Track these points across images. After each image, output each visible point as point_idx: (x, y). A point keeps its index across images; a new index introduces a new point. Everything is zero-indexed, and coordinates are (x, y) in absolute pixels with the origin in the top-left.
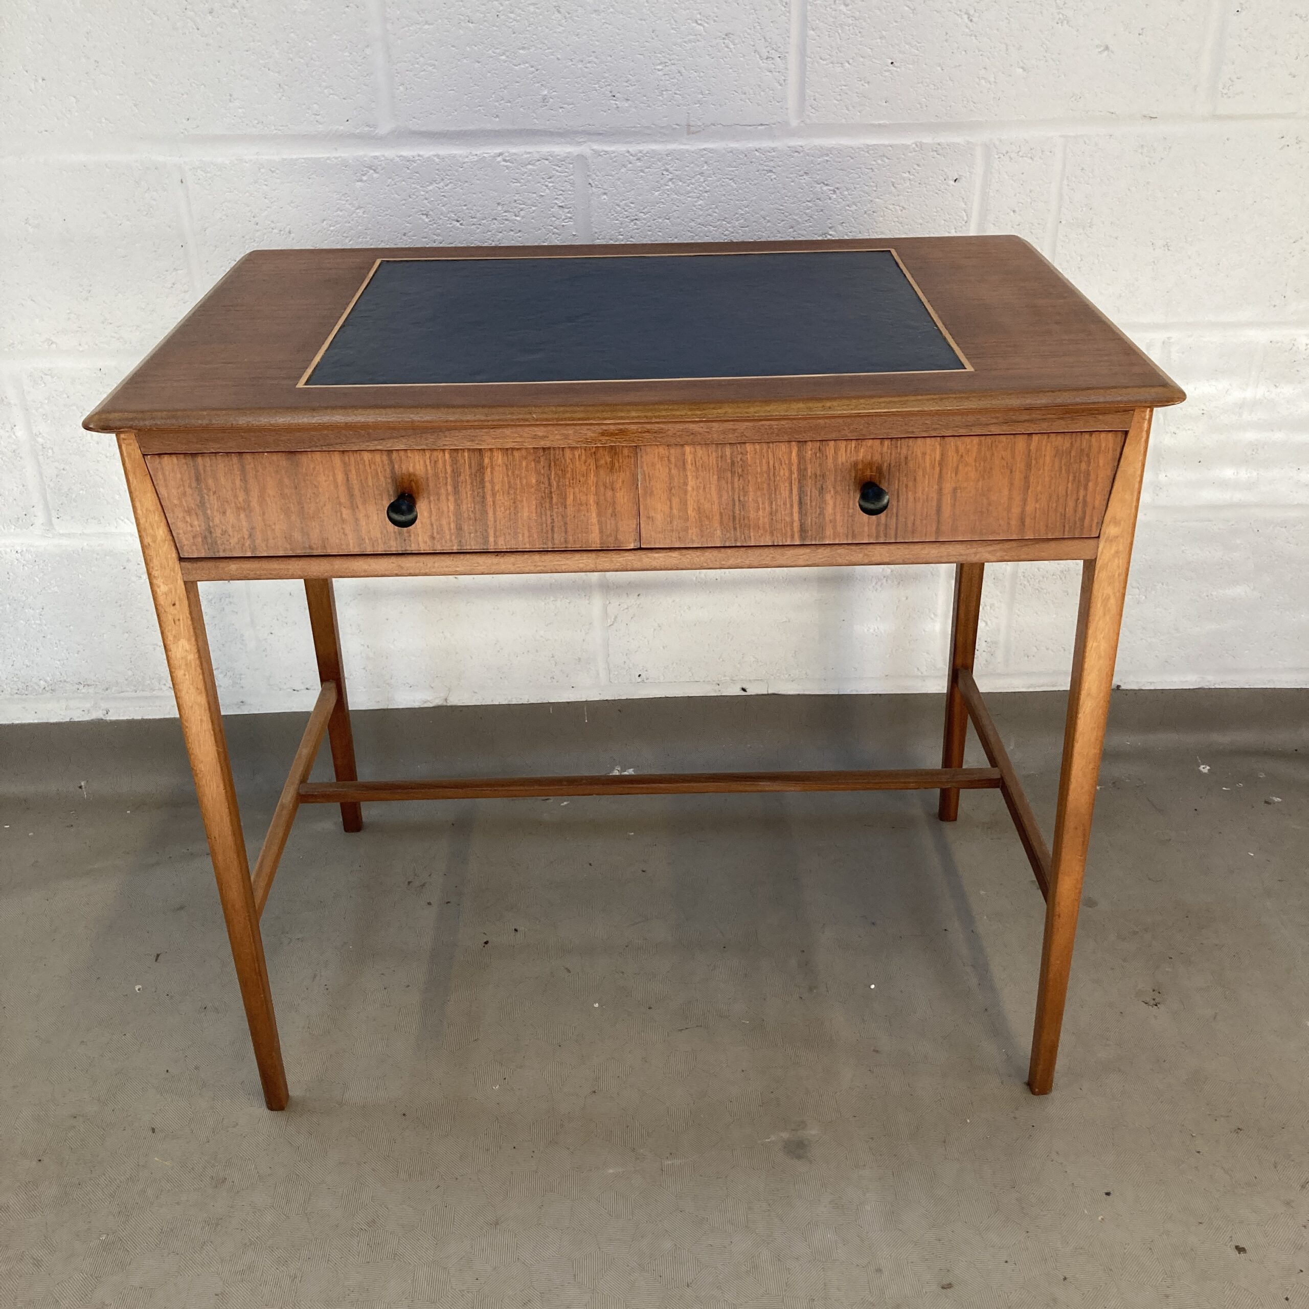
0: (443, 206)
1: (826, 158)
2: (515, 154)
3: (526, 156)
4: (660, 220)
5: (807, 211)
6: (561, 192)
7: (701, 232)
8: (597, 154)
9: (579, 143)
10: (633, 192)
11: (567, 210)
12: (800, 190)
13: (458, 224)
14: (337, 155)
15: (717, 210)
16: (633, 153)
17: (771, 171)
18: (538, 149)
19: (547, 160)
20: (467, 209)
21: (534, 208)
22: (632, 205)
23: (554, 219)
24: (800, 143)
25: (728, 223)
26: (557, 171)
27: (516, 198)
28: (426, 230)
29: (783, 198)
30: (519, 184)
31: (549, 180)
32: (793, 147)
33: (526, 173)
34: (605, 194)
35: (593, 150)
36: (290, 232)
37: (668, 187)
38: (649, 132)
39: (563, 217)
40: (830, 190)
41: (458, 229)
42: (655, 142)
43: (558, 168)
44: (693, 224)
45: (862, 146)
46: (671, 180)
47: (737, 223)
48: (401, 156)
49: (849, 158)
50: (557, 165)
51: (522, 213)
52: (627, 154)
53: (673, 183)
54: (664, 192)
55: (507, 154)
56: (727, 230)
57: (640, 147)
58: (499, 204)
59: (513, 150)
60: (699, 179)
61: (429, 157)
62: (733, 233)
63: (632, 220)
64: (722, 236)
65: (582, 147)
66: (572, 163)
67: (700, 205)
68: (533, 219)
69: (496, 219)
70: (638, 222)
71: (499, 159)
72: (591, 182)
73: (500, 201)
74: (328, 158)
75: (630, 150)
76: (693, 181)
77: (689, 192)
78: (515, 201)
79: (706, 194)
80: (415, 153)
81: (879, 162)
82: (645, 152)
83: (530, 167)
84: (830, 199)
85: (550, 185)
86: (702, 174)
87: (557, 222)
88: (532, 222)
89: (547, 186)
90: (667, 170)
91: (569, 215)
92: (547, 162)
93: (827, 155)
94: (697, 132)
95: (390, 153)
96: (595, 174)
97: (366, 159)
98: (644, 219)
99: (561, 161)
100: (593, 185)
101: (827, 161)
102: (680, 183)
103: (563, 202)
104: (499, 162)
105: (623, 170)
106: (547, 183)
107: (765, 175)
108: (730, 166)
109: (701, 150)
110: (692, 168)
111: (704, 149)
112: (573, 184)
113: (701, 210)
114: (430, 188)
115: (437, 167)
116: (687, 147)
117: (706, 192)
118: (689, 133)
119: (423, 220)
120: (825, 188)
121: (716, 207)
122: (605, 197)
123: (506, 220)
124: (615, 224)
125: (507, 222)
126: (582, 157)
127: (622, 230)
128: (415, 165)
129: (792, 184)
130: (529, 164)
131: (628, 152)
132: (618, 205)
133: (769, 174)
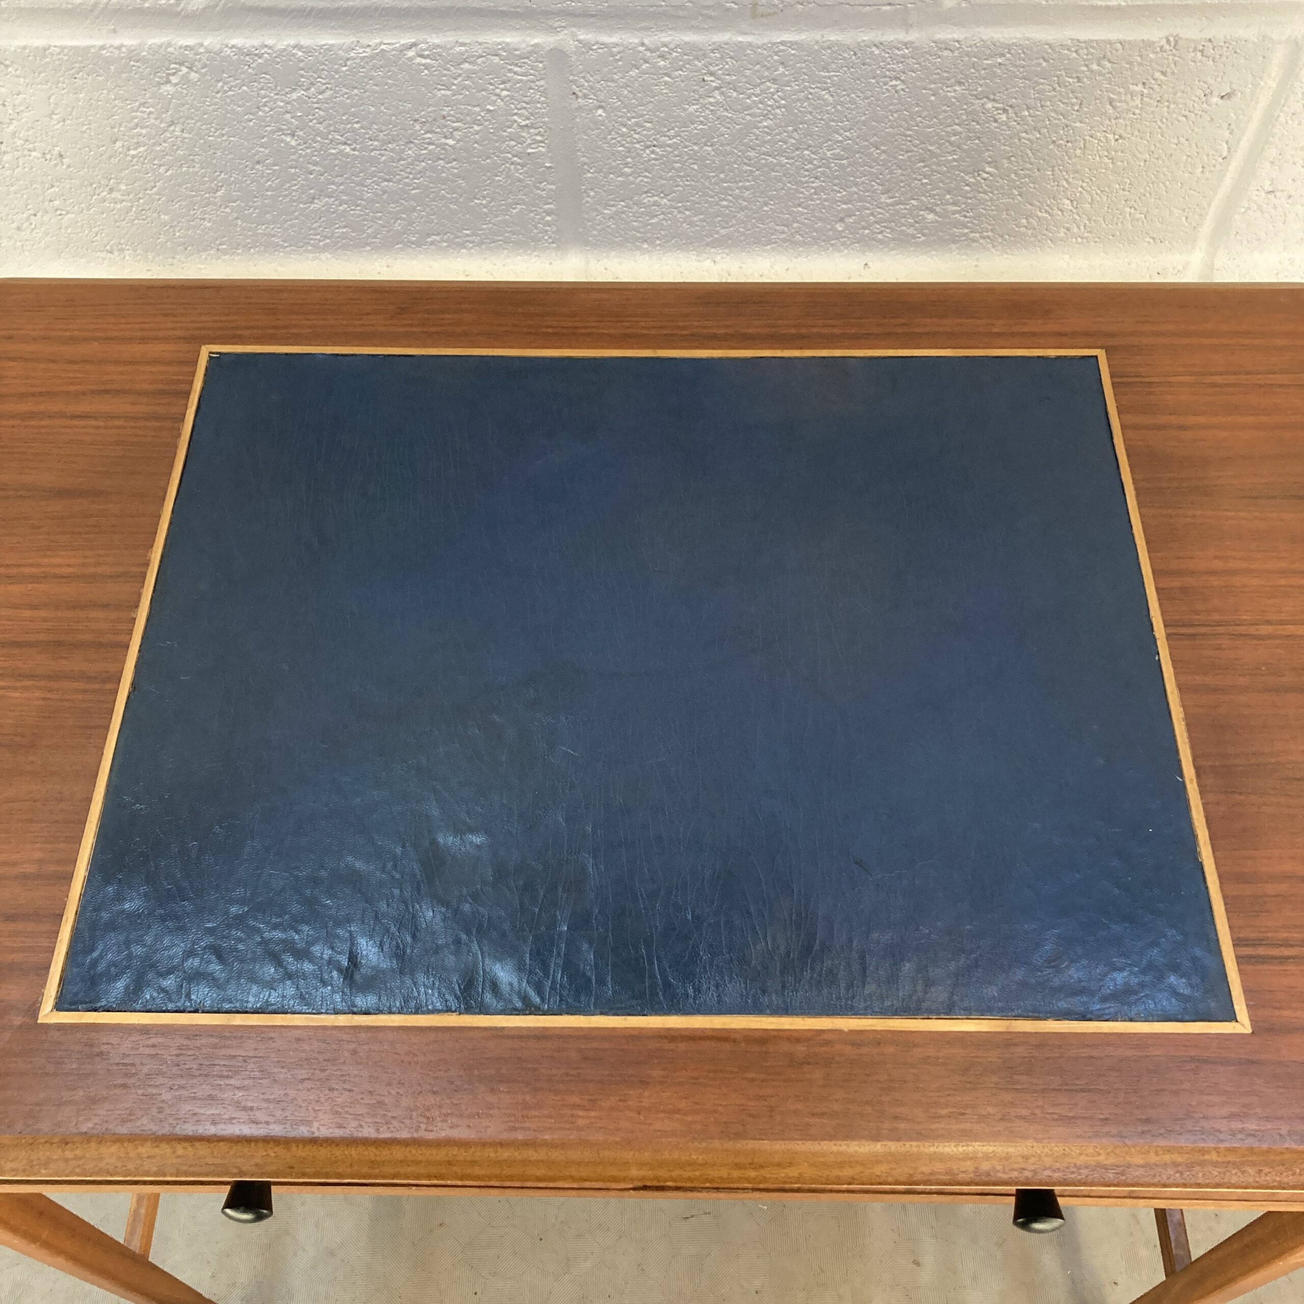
0: (321, 123)
1: (999, 60)
2: (438, 46)
3: (458, 49)
4: (696, 148)
5: (953, 139)
6: (524, 105)
7: (766, 165)
8: (588, 46)
9: (554, 30)
10: (650, 106)
11: (536, 131)
12: (945, 108)
13: (348, 149)
14: (117, 43)
15: (795, 135)
16: (652, 46)
17: (896, 78)
18: (481, 39)
19: (496, 55)
20: (362, 127)
21: (476, 128)
22: (648, 125)
23: (513, 143)
24: (956, 36)
25: (813, 153)
26: (515, 73)
27: (444, 113)
28: (292, 157)
29: (913, 119)
30: (448, 93)
31: (502, 86)
32: (941, 42)
33: (460, 75)
34: (601, 107)
35: (580, 41)
36: (61, 156)
37: (711, 100)
38: (681, 13)
39: (529, 141)
40: (997, 109)
41: (347, 155)
42: (692, 28)
43: (516, 69)
44: (752, 154)
45: (1069, 43)
46: (717, 88)
47: (828, 154)
48: (233, 46)
49: (1041, 61)
50: (516, 65)
51: (457, 134)
52: (641, 49)
53: (722, 94)
54: (704, 106)
55: (423, 46)
56: (811, 163)
57: (665, 38)
58: (416, 121)
59: (435, 39)
60: (769, 88)
61: (284, 50)
62: (820, 167)
63: (648, 147)
64: (802, 171)
65: (561, 36)
66: (541, 62)
67: (767, 127)
68: (476, 142)
69: (411, 142)
70: (658, 150)
71: (411, 53)
72: (576, 90)
73: (417, 116)
74: (102, 48)
75: (646, 41)
76: (758, 91)
77: (749, 108)
78: (444, 117)
79: (778, 111)
80: (256, 42)
81: (1095, 67)
82: (672, 46)
83: (466, 66)
84: (996, 121)
85: (505, 93)
86: (774, 81)
87: (518, 148)
88: (475, 148)
89: (498, 95)
90: (712, 74)
91: (539, 138)
92: (496, 60)
93: (1002, 55)
94: (770, 14)
95: (211, 41)
96: (584, 77)
97: (170, 49)
98: (669, 146)
100: (580, 94)
101: (1000, 64)
102: (735, 94)
103: (528, 119)
104: (411, 59)
105: (634, 73)
106: (497, 91)
107: (885, 84)
108: (825, 69)
109: (774, 44)
110: (758, 71)
111: (782, 43)
112: (544, 93)
113: (769, 134)
114: (294, 96)
115: (301, 65)
116: (750, 39)
117: (779, 107)
118: (754, 15)
119: (287, 144)
120: (989, 105)
121: (795, 130)
122: (600, 112)
123: (429, 144)
124: (618, 152)
125: (431, 147)
126: (558, 55)
127: (629, 160)
128: (260, 61)
129: (933, 98)
130: (465, 61)
131: (643, 44)
132: (625, 126)
133: (894, 83)
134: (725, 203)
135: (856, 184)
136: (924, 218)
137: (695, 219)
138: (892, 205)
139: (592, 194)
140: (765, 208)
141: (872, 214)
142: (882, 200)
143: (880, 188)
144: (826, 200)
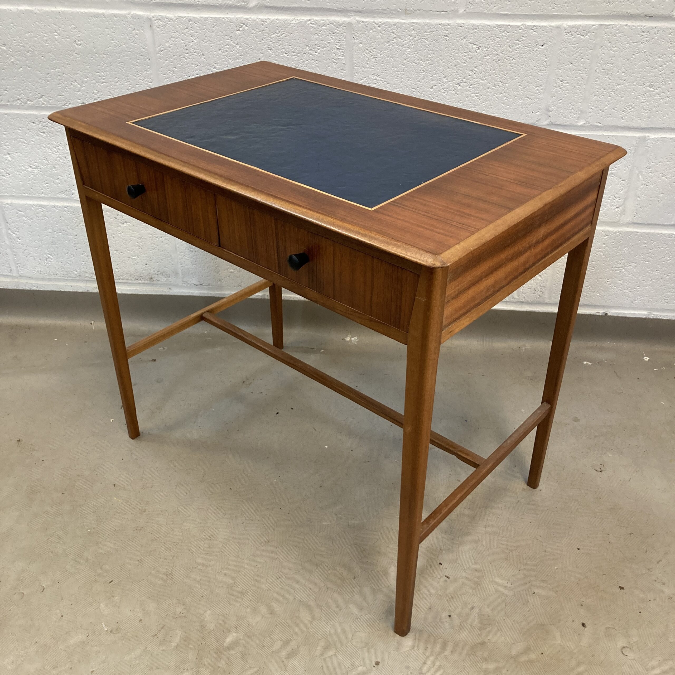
0: (279, 45)
2: (317, 20)
3: (322, 22)
4: (388, 58)
5: (464, 58)
6: (339, 41)
7: (409, 65)
8: (359, 22)
9: (350, 16)
10: (375, 43)
11: (341, 51)
12: (461, 47)
13: (286, 55)
14: (227, 16)
15: (417, 55)
16: (377, 23)
17: (446, 36)
18: (328, 19)
19: (332, 24)
20: (291, 48)
21: (324, 49)
22: (375, 50)
23: (334, 55)
24: (463, 22)
25: (423, 62)
26: (337, 30)
27: (316, 43)
28: (270, 57)
29: (452, 50)
30: (318, 36)
31: (333, 35)
32: (459, 24)
33: (321, 30)
34: (361, 43)
35: (356, 20)
37: (393, 42)
38: (385, 12)
39: (339, 54)
40: (477, 48)
42: (388, 17)
43: (338, 29)
44: (405, 61)
45: (495, 25)
46: (395, 38)
47: (427, 62)
48: (260, 19)
49: (488, 31)
50: (338, 27)
51: (319, 51)
52: (374, 23)
53: (396, 39)
54: (391, 44)
55: (312, 20)
56: (422, 65)
57: (381, 20)
58: (307, 46)
59: (316, 18)
60: (410, 38)
61: (273, 20)
62: (425, 67)
63: (374, 58)
64: (420, 68)
65: (351, 18)
66: (345, 27)
67: (409, 52)
68: (324, 54)
69: (305, 54)
70: (377, 59)
71: (309, 23)
72: (354, 37)
73: (308, 44)
74: (223, 18)
75: (375, 21)
76: (406, 39)
77: (404, 45)
78: (315, 45)
79: (412, 46)
80: (266, 18)
81: (504, 34)
82: (382, 23)
83: (324, 27)
84: (476, 52)
85: (334, 37)
86: (411, 35)
87: (336, 57)
88: (323, 56)
89: (332, 38)
90: (393, 33)
91: (342, 53)
92: (333, 25)
93: (476, 29)
94: (410, 13)
95: (254, 17)
96: (357, 32)
97: (242, 19)
98: (380, 57)
99: (339, 25)
100: (355, 38)
101: (476, 32)
102: (400, 40)
103: (340, 46)
104: (309, 24)
105: (371, 31)
107: (443, 38)
108: (426, 32)
109: (411, 23)
110: (407, 32)
111: (413, 23)
112: (345, 38)
113: (410, 54)
114: (274, 36)
115: (277, 25)
116: (404, 21)
118: (405, 14)
120: (474, 46)
121: (417, 53)
122: (361, 45)
123: (311, 54)
124: (365, 59)
125: (310, 55)
126: (350, 24)
127: (368, 62)
128: (266, 23)
129: (457, 43)
130: (324, 26)
131: (374, 22)
132: (367, 50)
133: (446, 37)
134: (396, 79)
135: (436, 74)
136: (457, 88)
137: (387, 85)
138: (447, 82)
139: (356, 74)
140: (409, 82)
141: (441, 86)
142: (444, 80)
143: (443, 75)
144: (427, 80)
